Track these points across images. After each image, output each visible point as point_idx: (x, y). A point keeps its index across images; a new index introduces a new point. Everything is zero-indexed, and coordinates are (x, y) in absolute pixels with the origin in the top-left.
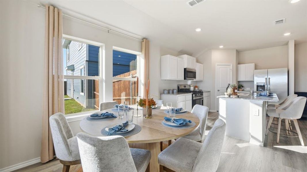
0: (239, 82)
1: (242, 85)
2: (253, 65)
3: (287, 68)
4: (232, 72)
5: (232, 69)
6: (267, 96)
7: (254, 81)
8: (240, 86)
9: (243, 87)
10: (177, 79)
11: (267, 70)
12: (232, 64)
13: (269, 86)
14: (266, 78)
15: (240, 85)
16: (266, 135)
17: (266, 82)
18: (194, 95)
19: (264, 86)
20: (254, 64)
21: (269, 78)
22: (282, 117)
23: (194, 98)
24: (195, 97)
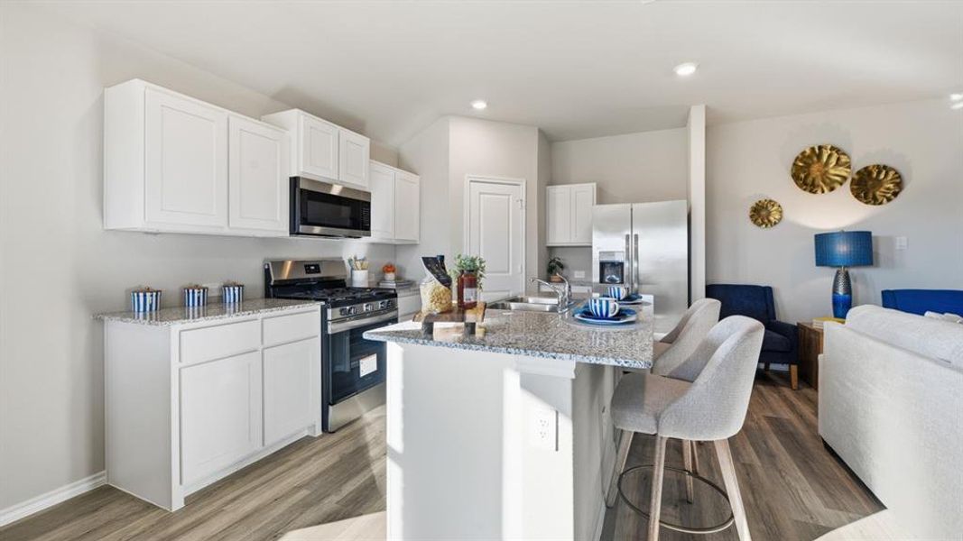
0: (551, 249)
1: (562, 262)
2: (590, 189)
3: (685, 201)
4: (524, 211)
5: (524, 199)
6: (610, 315)
7: (591, 247)
8: (553, 264)
9: (562, 267)
10: (226, 231)
11: (629, 205)
12: (524, 183)
13: (635, 265)
14: (628, 236)
15: (554, 260)
16: (607, 507)
17: (627, 249)
18: (329, 311)
19: (621, 264)
20: (595, 184)
21: (636, 236)
22: (667, 433)
23: (331, 329)
24: (335, 321)
